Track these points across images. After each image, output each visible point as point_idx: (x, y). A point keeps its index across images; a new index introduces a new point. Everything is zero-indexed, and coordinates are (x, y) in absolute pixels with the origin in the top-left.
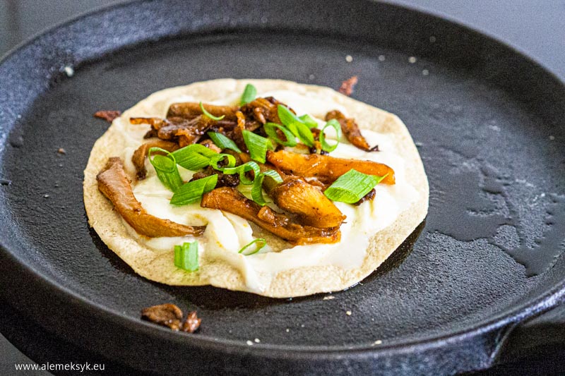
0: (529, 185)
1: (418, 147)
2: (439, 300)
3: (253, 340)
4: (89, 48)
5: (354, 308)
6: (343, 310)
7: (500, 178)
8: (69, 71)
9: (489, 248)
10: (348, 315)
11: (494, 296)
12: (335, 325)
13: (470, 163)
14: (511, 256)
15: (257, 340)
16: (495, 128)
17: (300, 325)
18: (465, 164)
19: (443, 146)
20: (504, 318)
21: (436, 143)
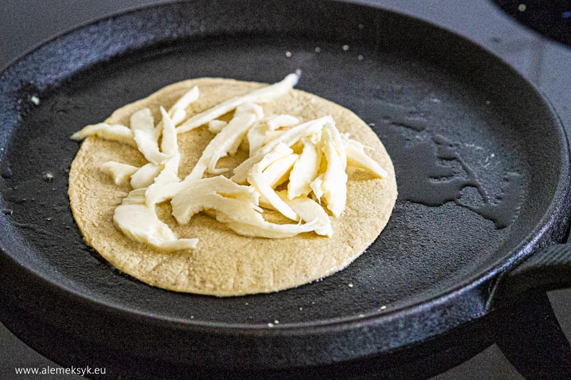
0: (478, 148)
1: (371, 127)
2: (427, 262)
3: (273, 322)
4: (50, 76)
5: (354, 280)
6: (345, 284)
7: (451, 146)
8: (35, 100)
9: (458, 210)
10: (350, 287)
11: (473, 252)
12: (341, 298)
13: (422, 136)
14: (479, 214)
15: (276, 322)
16: (436, 100)
17: (311, 302)
18: (417, 137)
19: (394, 123)
20: (492, 270)
21: (386, 121)
